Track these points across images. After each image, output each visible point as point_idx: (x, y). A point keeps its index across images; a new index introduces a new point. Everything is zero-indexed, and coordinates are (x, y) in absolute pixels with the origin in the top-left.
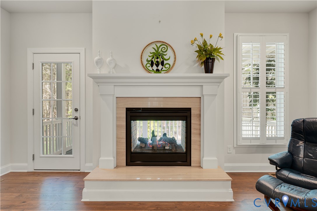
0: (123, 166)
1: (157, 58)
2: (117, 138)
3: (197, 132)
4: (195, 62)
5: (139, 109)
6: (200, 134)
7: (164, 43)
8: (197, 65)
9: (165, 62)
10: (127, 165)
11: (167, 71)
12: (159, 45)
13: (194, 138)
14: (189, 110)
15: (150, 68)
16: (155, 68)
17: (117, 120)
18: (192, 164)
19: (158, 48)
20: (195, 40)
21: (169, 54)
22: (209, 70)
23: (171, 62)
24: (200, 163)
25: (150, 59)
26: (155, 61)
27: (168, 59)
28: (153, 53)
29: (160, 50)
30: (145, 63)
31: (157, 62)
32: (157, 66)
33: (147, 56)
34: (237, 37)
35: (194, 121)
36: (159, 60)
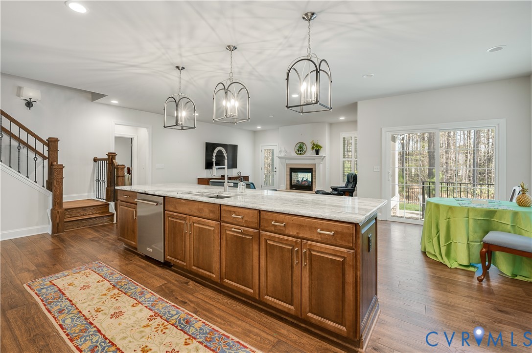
0: (288, 189)
2: (287, 179)
3: (315, 176)
5: (295, 168)
7: (303, 143)
8: (313, 151)
9: (303, 150)
11: (304, 154)
13: (314, 180)
14: (312, 168)
16: (299, 152)
17: (287, 173)
18: (313, 191)
21: (304, 147)
22: (317, 154)
26: (299, 149)
29: (301, 145)
33: (297, 148)
35: (314, 172)
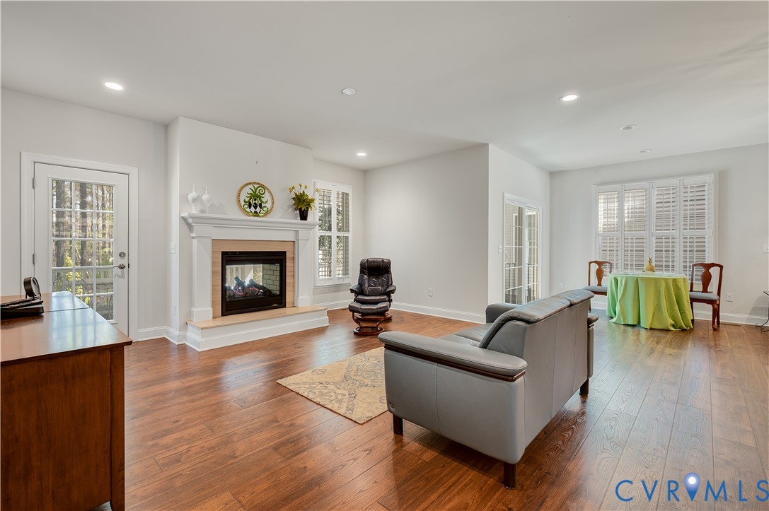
0: (219, 317)
1: (255, 200)
2: (213, 286)
3: (292, 274)
4: (289, 207)
5: (236, 252)
6: (294, 276)
7: (261, 186)
8: (290, 210)
9: (263, 205)
10: (222, 315)
11: (266, 214)
12: (256, 186)
13: (288, 280)
14: (285, 253)
15: (248, 210)
16: (253, 209)
17: (213, 266)
18: (287, 306)
19: (256, 190)
20: (293, 188)
22: (304, 216)
23: (269, 205)
24: (294, 303)
25: (247, 199)
26: (253, 202)
27: (266, 202)
28: (251, 194)
29: (257, 192)
30: (243, 203)
31: (255, 203)
32: (255, 207)
33: (244, 196)
34: (314, 183)
35: (289, 264)
36: (256, 202)
